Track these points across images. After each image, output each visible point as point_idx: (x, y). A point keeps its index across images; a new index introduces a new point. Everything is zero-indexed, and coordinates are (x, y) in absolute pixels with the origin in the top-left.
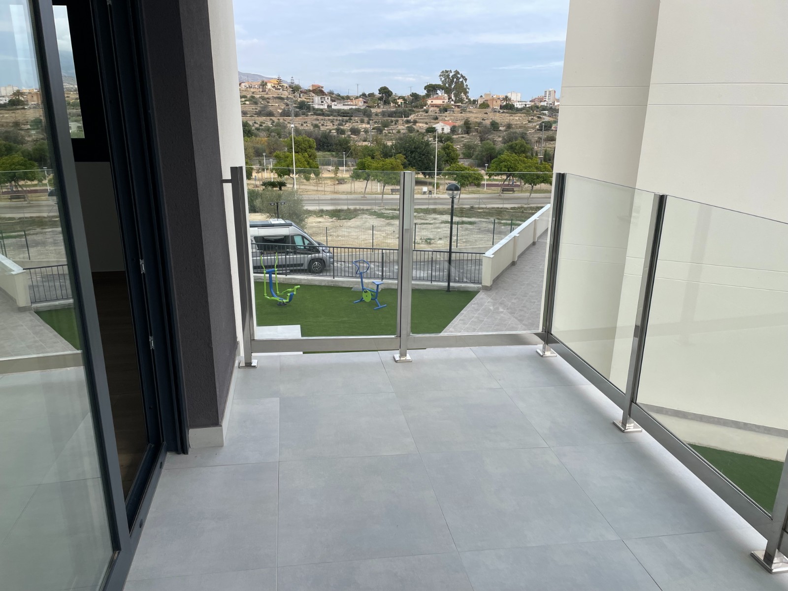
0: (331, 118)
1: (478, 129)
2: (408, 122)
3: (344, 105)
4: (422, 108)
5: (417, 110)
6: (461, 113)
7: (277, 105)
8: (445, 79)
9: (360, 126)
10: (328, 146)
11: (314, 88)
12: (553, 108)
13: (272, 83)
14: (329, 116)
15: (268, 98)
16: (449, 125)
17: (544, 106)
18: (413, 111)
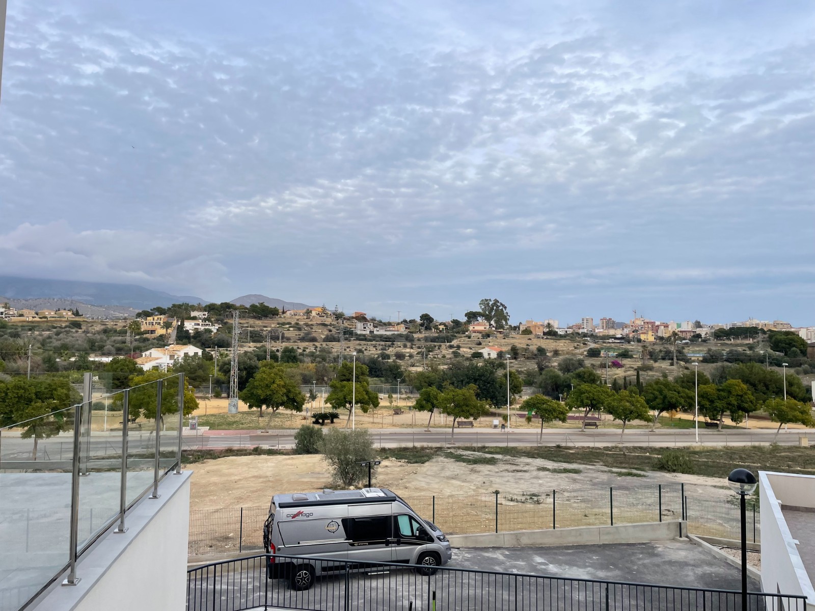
0: (374, 343)
1: (525, 354)
2: (451, 347)
3: (386, 331)
4: (465, 333)
5: (459, 335)
6: (504, 339)
7: (320, 331)
8: (485, 307)
9: (403, 351)
11: (357, 315)
13: (316, 310)
14: (371, 341)
15: (312, 325)
16: (495, 350)
18: (456, 336)
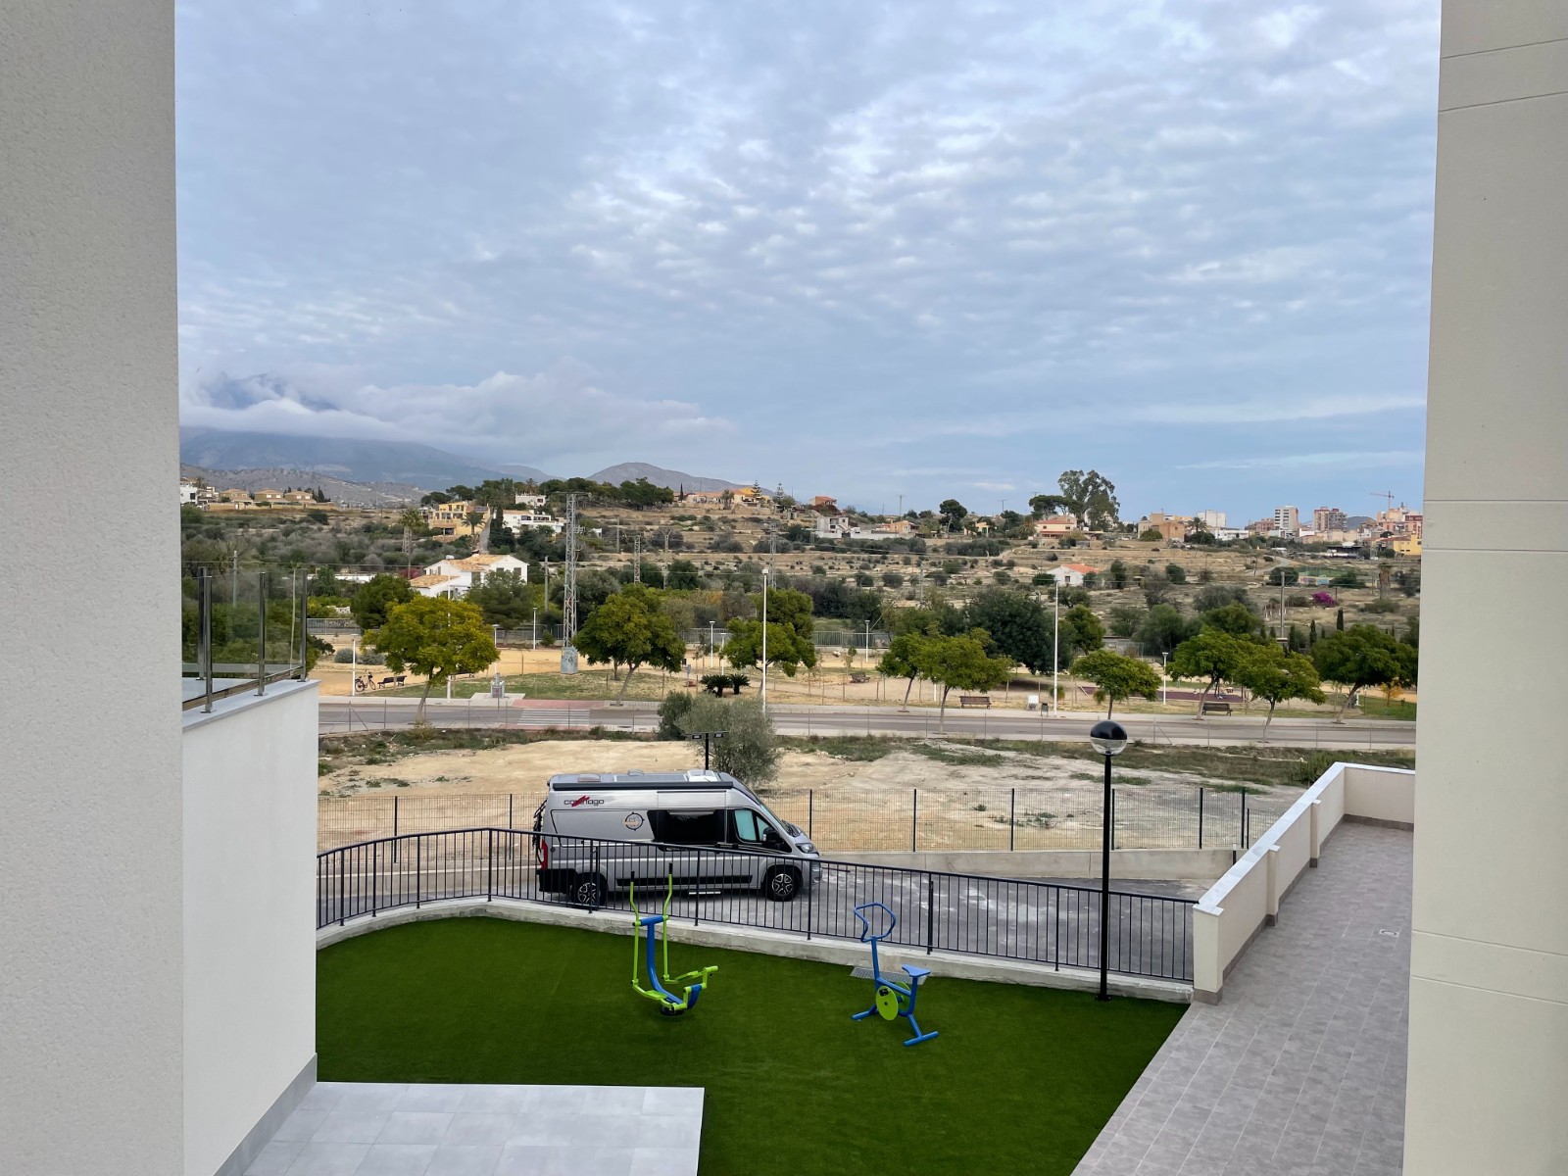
0: (848, 555)
1: (1139, 579)
2: (997, 564)
3: (873, 532)
4: (1026, 539)
5: (1016, 542)
6: (1105, 548)
7: (749, 532)
8: (1071, 487)
9: (902, 571)
10: (837, 608)
11: (820, 503)
12: (1296, 541)
13: (742, 493)
14: (843, 551)
15: (734, 521)
16: (1079, 570)
17: (1277, 537)
18: (1008, 544)
